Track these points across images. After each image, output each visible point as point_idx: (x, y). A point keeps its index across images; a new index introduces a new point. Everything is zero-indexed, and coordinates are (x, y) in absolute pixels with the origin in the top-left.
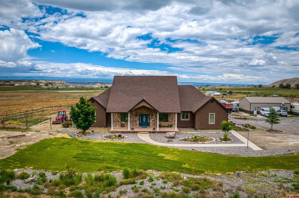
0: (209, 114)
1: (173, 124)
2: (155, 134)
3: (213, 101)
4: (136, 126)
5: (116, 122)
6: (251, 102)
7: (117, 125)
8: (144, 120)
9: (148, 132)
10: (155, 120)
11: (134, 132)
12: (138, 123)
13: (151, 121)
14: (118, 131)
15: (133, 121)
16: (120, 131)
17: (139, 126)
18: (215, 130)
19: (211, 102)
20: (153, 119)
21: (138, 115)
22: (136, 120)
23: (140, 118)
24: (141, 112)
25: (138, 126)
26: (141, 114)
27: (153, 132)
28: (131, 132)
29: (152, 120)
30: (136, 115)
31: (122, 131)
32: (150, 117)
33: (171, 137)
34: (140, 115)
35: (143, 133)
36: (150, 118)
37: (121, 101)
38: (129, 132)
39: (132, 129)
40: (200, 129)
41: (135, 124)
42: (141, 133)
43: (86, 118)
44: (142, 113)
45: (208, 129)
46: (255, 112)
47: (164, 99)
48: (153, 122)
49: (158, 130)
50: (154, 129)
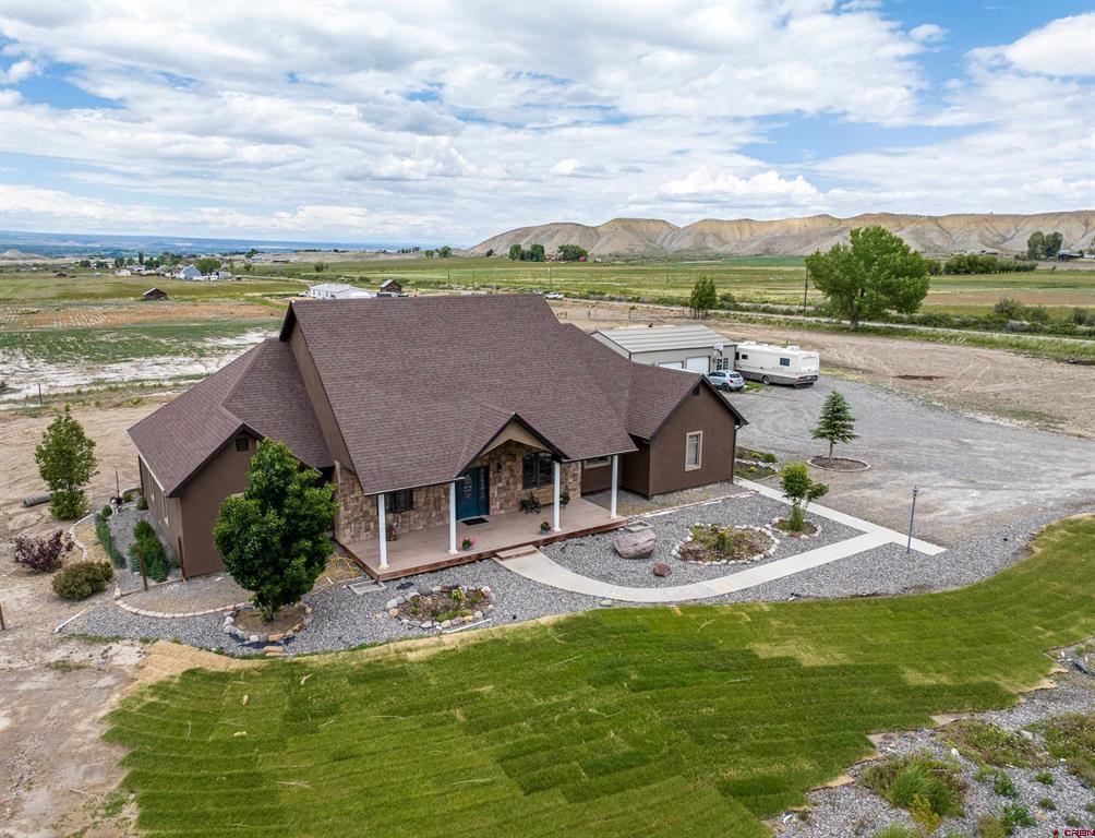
0: (688, 434)
3: (701, 389)
5: (356, 520)
8: (468, 489)
9: (532, 548)
10: (508, 483)
11: (480, 558)
13: (493, 491)
14: (416, 569)
16: (423, 567)
18: (701, 489)
19: (695, 392)
20: (500, 481)
27: (545, 541)
28: (461, 559)
29: (500, 485)
32: (491, 476)
35: (518, 556)
36: (491, 482)
38: (459, 563)
39: (467, 545)
40: (662, 494)
42: (510, 557)
45: (682, 490)
48: (504, 495)
49: (557, 529)
50: (546, 527)
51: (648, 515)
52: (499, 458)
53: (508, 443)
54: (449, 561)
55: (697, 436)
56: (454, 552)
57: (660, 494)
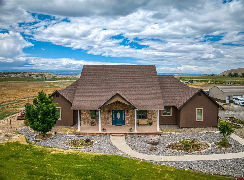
0: (197, 109)
1: (152, 121)
2: (132, 136)
3: (201, 94)
4: (109, 124)
5: (85, 119)
6: (224, 91)
7: (87, 124)
8: (119, 117)
9: (123, 135)
10: (131, 116)
11: (106, 134)
12: (111, 120)
13: (126, 118)
14: (86, 133)
15: (105, 118)
16: (88, 133)
17: (113, 124)
18: (203, 128)
19: (198, 95)
20: (129, 115)
21: (111, 111)
22: (108, 118)
23: (114, 114)
24: (114, 108)
25: (111, 124)
26: (114, 110)
27: (129, 133)
28: (103, 133)
29: (128, 116)
30: (109, 111)
31: (91, 133)
32: (125, 113)
33: (154, 143)
34: (113, 111)
35: (117, 136)
36: (125, 115)
37: (90, 96)
38: (100, 134)
39: (104, 130)
40: (186, 128)
41: (107, 121)
42: (114, 136)
43: (44, 118)
44: (116, 109)
45: (195, 128)
46: (228, 101)
47: (142, 92)
48: (129, 119)
49: (136, 131)
50: (131, 130)
51: (174, 133)
52: (128, 109)
53: (117, 102)
54: (96, 133)
55: (201, 110)
56: (100, 131)
57: (185, 128)
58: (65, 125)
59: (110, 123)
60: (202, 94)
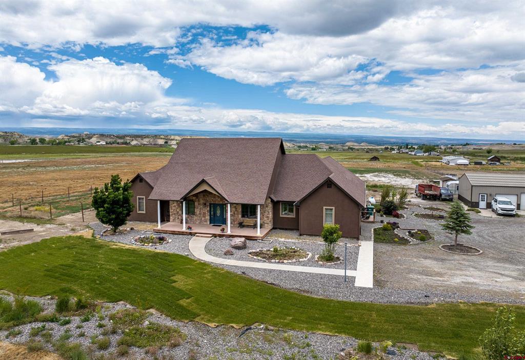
0: (324, 208)
1: (264, 222)
2: (222, 238)
3: (331, 185)
4: (205, 223)
5: (174, 214)
6: (473, 184)
7: (177, 220)
8: (218, 212)
9: (211, 235)
10: (234, 214)
11: (191, 234)
12: (208, 217)
14: (167, 231)
15: (200, 214)
17: (210, 223)
19: (326, 186)
21: (208, 204)
22: (204, 214)
23: (212, 209)
24: (212, 200)
25: (209, 222)
26: (212, 203)
27: (219, 235)
28: (186, 232)
29: (231, 213)
30: (205, 204)
31: (172, 231)
34: (210, 204)
35: (202, 236)
38: (182, 233)
39: (189, 228)
40: (309, 235)
41: (203, 219)
42: (199, 236)
44: (214, 202)
46: (483, 204)
47: (245, 179)
48: (233, 218)
49: (229, 232)
50: (223, 230)
51: (283, 240)
53: (205, 191)
55: (332, 209)
56: (184, 229)
57: (307, 235)
58: (149, 221)
59: (206, 221)
60: (333, 186)
